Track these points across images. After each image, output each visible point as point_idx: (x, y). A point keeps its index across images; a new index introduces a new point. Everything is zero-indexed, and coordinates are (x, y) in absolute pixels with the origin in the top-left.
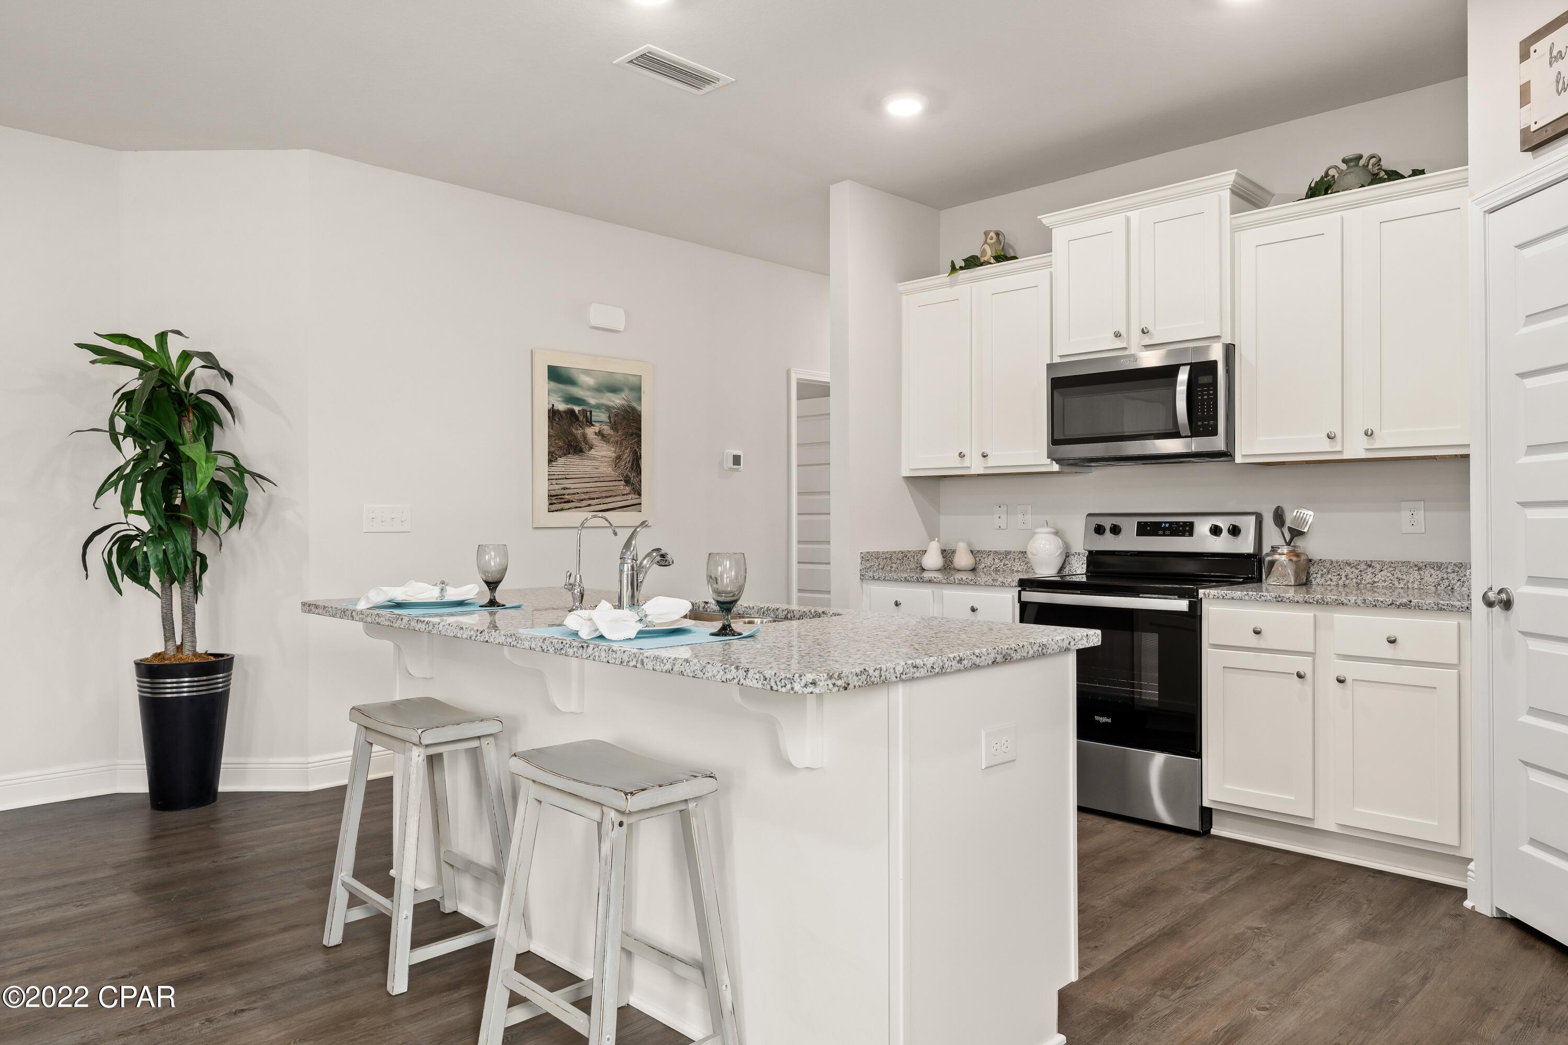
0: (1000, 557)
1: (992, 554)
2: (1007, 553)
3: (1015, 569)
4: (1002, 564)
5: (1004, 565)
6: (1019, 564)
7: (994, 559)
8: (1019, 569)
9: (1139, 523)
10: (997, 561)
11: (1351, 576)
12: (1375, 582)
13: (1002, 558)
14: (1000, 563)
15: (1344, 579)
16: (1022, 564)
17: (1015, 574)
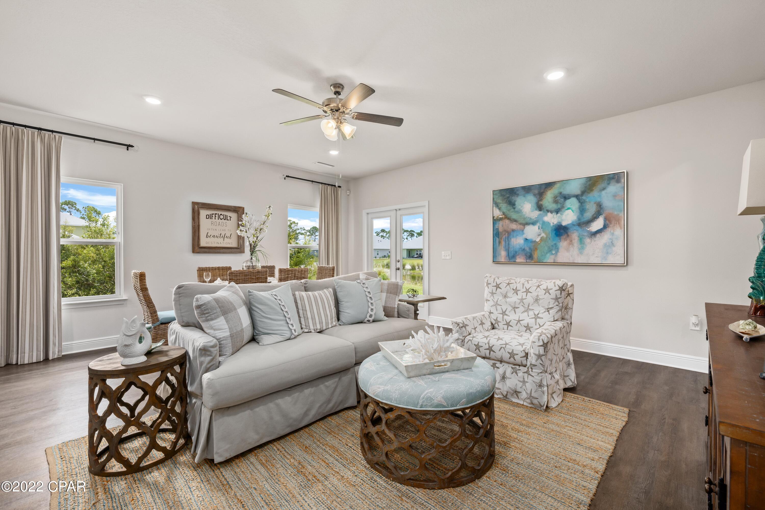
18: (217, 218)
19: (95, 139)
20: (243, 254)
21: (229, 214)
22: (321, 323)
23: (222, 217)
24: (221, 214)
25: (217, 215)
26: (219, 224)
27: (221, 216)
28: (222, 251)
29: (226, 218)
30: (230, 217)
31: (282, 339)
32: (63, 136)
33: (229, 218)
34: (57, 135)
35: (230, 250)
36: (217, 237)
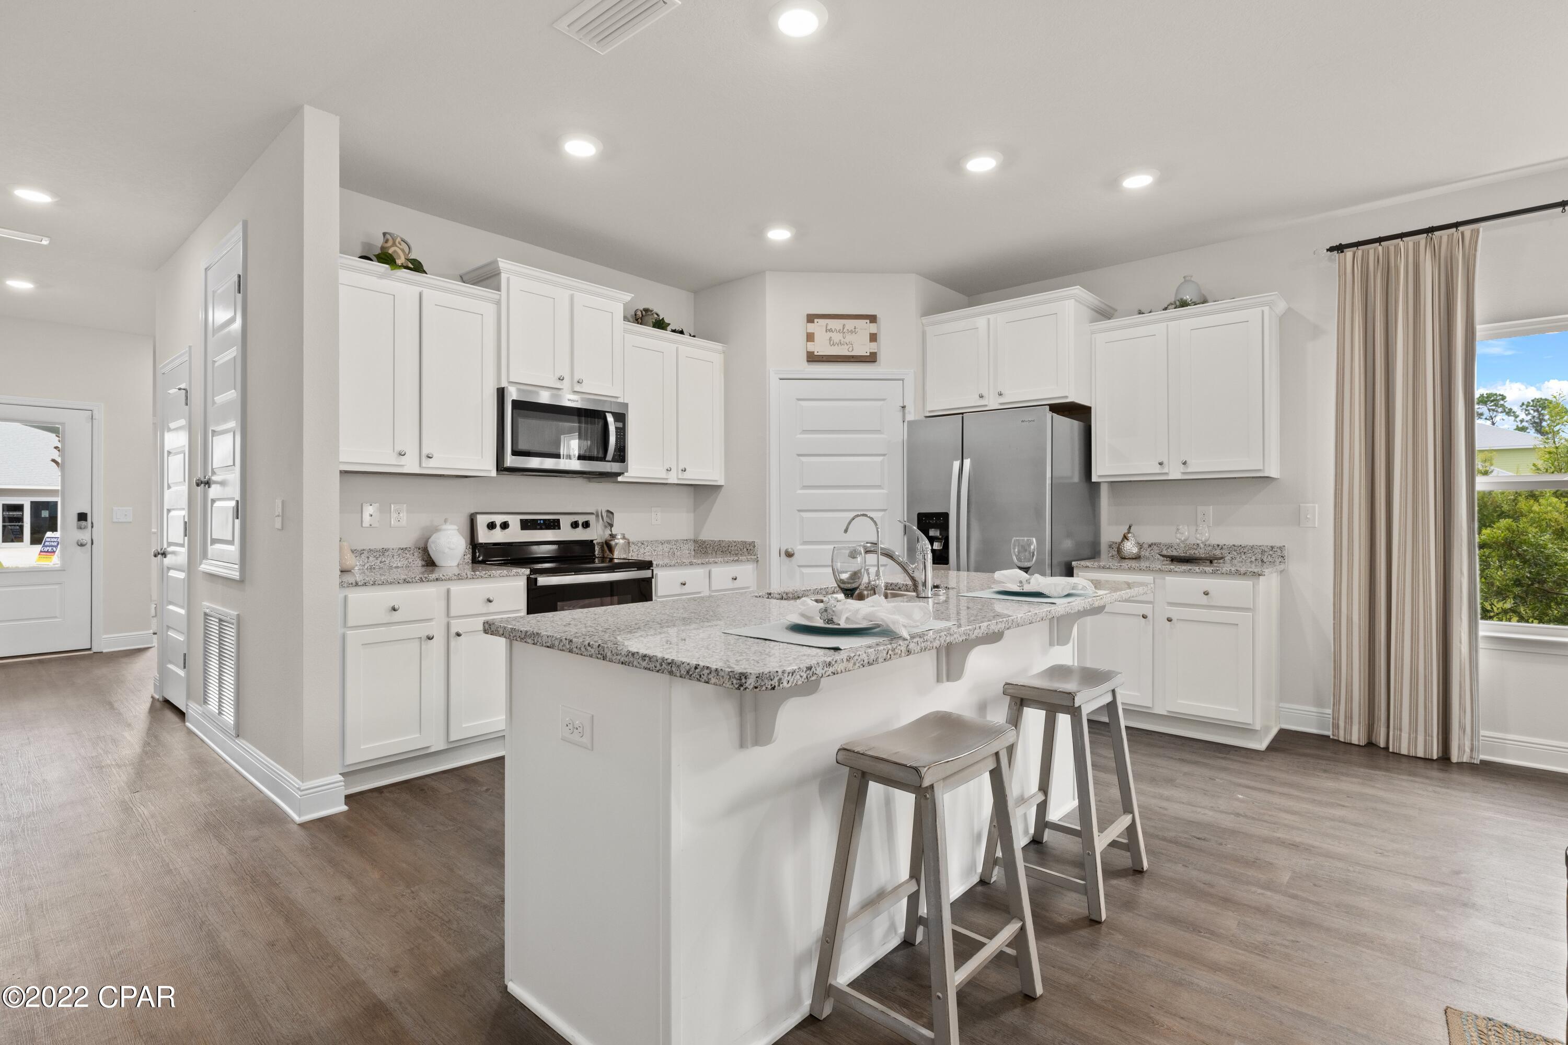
0: (375, 554)
1: (366, 553)
2: (384, 551)
3: (395, 565)
4: (379, 561)
5: (381, 562)
6: (398, 560)
7: (368, 558)
8: (399, 565)
9: (521, 520)
10: (371, 559)
11: (635, 550)
12: (645, 553)
13: (378, 556)
14: (376, 561)
15: (631, 552)
16: (402, 560)
17: (395, 570)
19: (1564, 203)
34: (1467, 229)
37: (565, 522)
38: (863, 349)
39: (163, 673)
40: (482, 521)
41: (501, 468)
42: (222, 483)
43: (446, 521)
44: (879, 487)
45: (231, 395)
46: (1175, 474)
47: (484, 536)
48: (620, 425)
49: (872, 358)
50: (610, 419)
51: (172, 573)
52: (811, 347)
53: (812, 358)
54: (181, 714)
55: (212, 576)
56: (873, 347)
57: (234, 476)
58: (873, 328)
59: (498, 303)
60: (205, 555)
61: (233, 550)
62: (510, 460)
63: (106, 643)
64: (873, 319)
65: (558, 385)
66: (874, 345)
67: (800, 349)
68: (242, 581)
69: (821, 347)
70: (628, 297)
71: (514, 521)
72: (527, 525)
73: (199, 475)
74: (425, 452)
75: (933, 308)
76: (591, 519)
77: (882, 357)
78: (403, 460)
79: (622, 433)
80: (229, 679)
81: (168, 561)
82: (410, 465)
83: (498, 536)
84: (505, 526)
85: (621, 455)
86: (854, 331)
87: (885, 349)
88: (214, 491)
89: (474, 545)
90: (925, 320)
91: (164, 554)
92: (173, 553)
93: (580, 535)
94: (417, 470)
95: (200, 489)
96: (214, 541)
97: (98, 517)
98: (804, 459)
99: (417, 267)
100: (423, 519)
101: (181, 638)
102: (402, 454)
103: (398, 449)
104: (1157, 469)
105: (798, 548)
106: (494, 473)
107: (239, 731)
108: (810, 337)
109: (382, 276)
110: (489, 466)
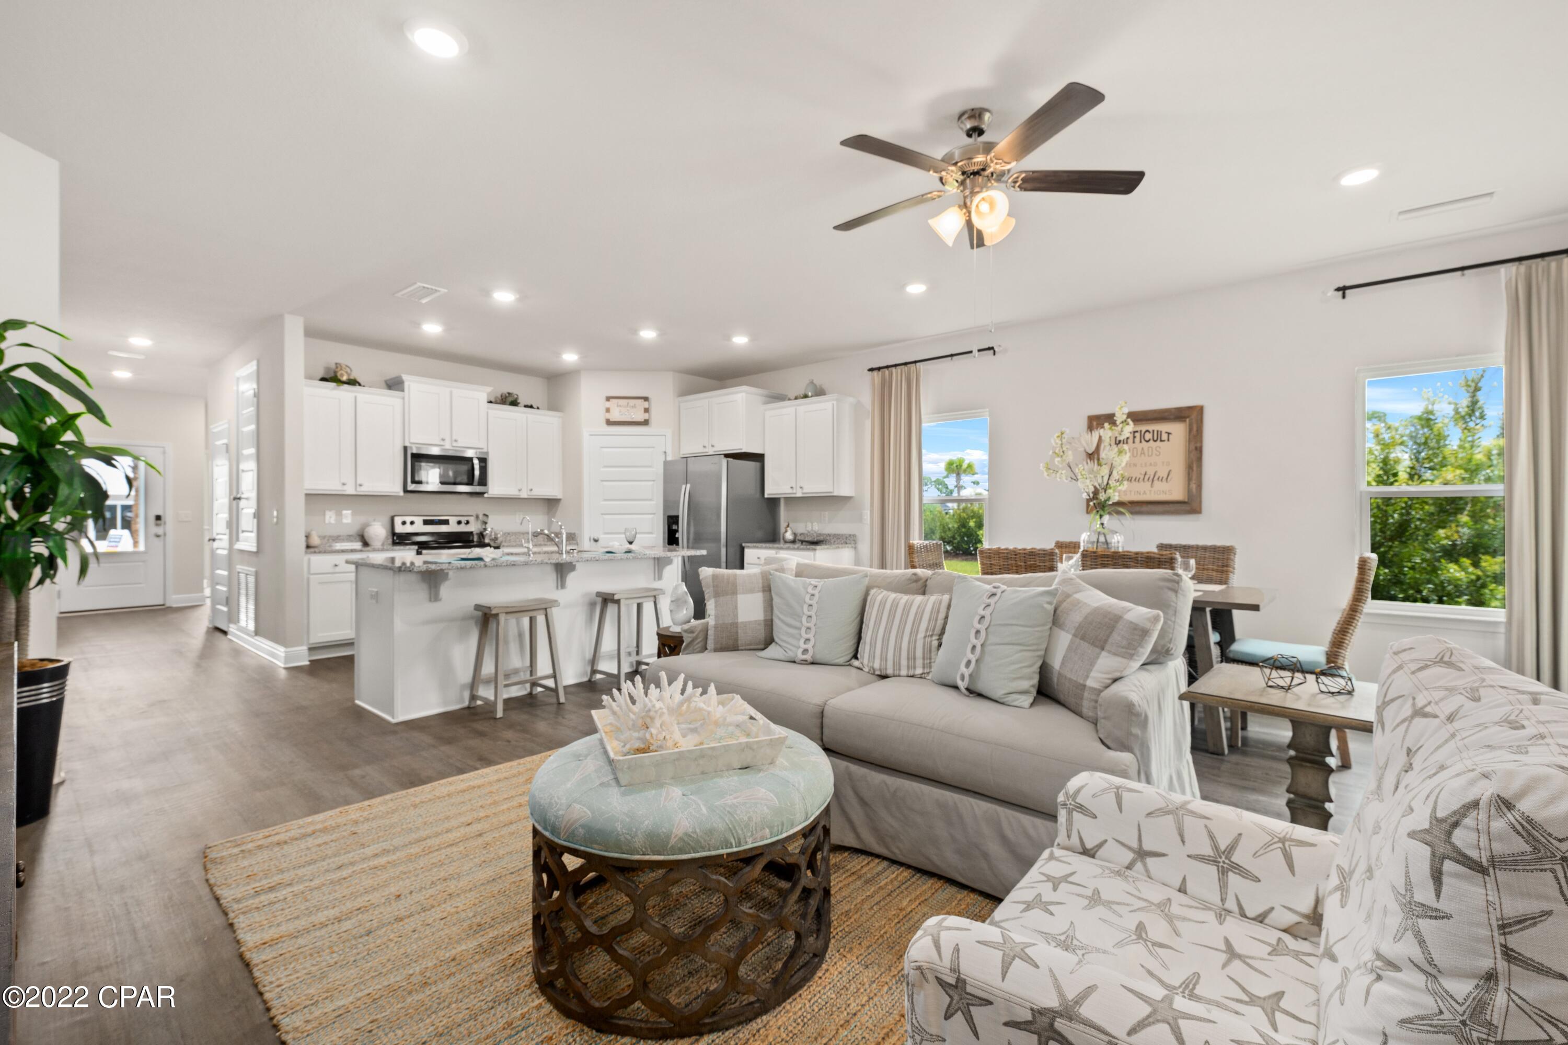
0: (333, 538)
1: (327, 537)
2: (338, 536)
7: (328, 540)
9: (423, 520)
10: (330, 541)
18: (1137, 440)
19: (952, 356)
20: (1200, 515)
21: (1164, 427)
22: (884, 659)
23: (1148, 436)
24: (1147, 431)
25: (1137, 435)
26: (1143, 453)
27: (1147, 434)
28: (1145, 508)
29: (1158, 438)
30: (1169, 434)
31: (782, 658)
32: (921, 364)
33: (1165, 437)
34: (912, 366)
35: (1167, 507)
36: (1137, 480)
37: (453, 520)
38: (640, 417)
39: (214, 611)
40: (398, 521)
41: (406, 491)
42: (247, 499)
43: (374, 520)
44: (651, 500)
45: (252, 451)
46: (799, 495)
47: (399, 529)
48: (483, 464)
49: (646, 423)
50: (476, 462)
51: (219, 552)
52: (608, 416)
53: (609, 423)
54: (225, 633)
55: (242, 551)
56: (646, 416)
57: (253, 495)
58: (646, 405)
59: (403, 398)
60: (238, 540)
61: (253, 536)
62: (411, 487)
63: (175, 600)
64: (646, 399)
65: (442, 443)
66: (647, 415)
67: (602, 417)
68: (257, 553)
69: (615, 416)
70: (489, 389)
71: (419, 521)
72: (426, 522)
73: (234, 495)
74: (359, 482)
75: (687, 391)
76: (471, 519)
77: (653, 421)
78: (345, 488)
79: (484, 470)
80: (252, 607)
81: (216, 544)
82: (350, 490)
83: (408, 529)
84: (412, 523)
85: (483, 481)
86: (634, 407)
87: (655, 416)
88: (242, 503)
89: (394, 534)
90: (681, 399)
91: (214, 540)
92: (220, 539)
93: (463, 528)
94: (353, 492)
95: (235, 502)
96: (243, 531)
97: (169, 518)
98: (605, 483)
99: (353, 382)
100: (362, 519)
101: (224, 589)
102: (344, 484)
103: (343, 481)
104: (790, 491)
105: (602, 537)
106: (402, 494)
107: (257, 633)
108: (608, 410)
109: (333, 389)
110: (398, 489)
